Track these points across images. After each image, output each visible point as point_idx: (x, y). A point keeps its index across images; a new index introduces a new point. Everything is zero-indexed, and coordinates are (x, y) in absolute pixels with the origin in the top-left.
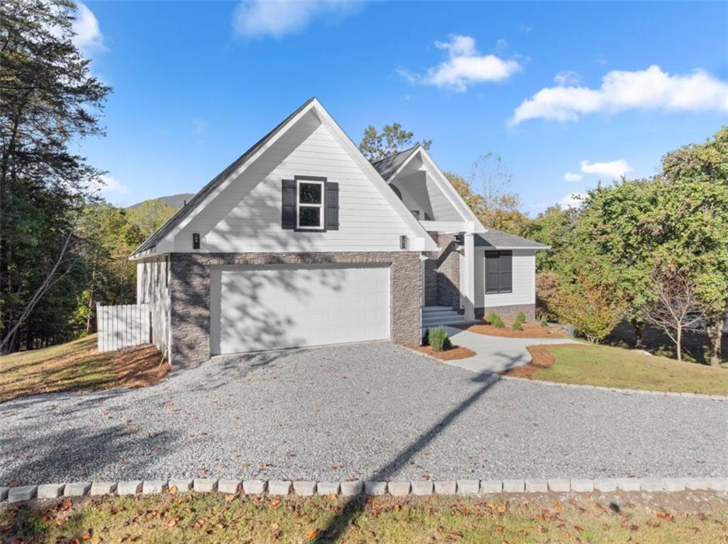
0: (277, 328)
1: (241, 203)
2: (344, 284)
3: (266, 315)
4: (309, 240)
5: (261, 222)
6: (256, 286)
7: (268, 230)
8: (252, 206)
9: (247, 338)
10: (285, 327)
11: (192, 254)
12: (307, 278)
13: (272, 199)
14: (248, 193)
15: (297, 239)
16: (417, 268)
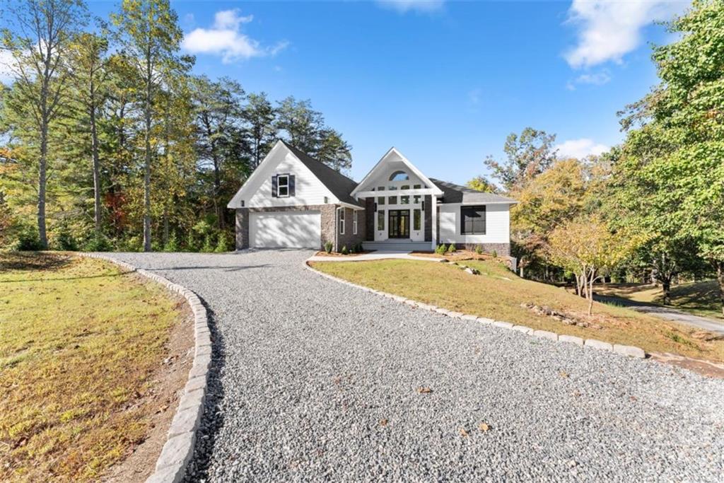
4: (282, 201)
11: (241, 208)
15: (278, 200)
16: (334, 213)
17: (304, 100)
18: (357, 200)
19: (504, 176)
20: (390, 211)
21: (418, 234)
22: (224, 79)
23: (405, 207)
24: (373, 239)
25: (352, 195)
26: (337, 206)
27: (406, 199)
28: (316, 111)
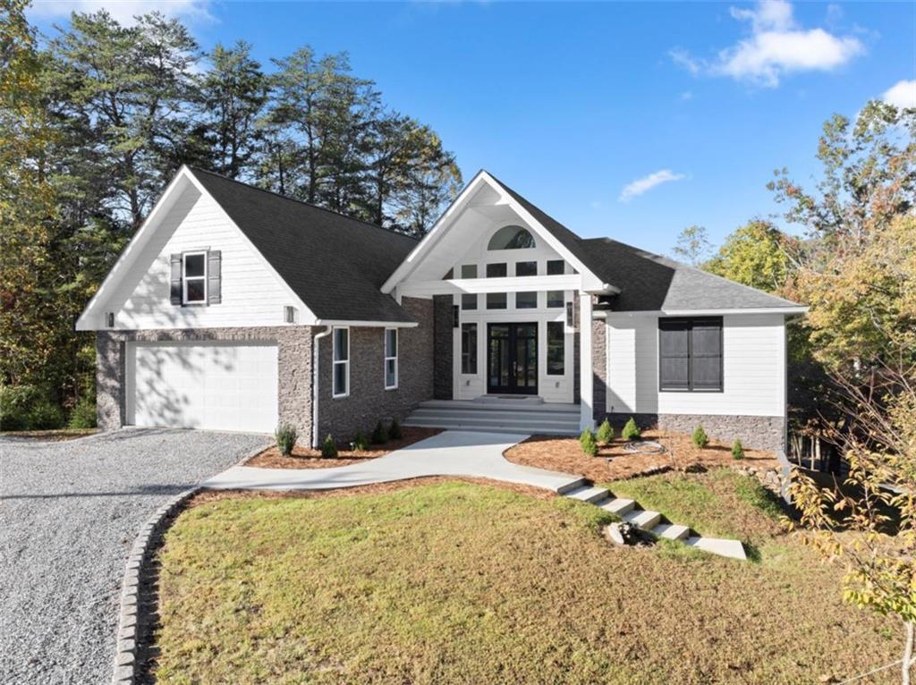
0: (176, 405)
1: (142, 282)
2: (236, 364)
3: (167, 391)
4: (194, 315)
5: (155, 299)
6: (160, 362)
7: (160, 307)
8: (149, 283)
9: (153, 412)
10: (182, 406)
11: (108, 331)
12: (201, 355)
13: (164, 274)
14: (146, 272)
15: (184, 314)
16: (307, 347)
17: (334, 55)
18: (399, 301)
19: (816, 219)
20: (490, 325)
21: (557, 385)
22: (148, 18)
23: (525, 315)
24: (449, 396)
25: (386, 289)
26: (316, 330)
27: (526, 300)
28: (362, 77)
